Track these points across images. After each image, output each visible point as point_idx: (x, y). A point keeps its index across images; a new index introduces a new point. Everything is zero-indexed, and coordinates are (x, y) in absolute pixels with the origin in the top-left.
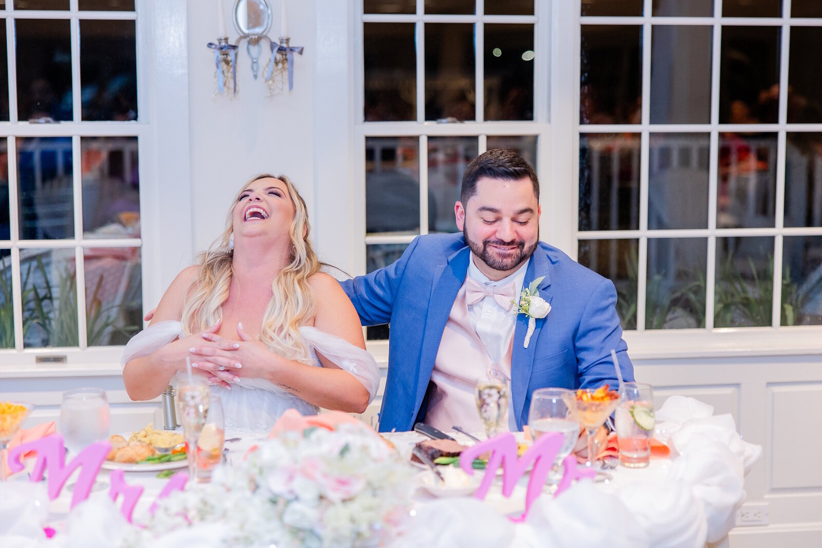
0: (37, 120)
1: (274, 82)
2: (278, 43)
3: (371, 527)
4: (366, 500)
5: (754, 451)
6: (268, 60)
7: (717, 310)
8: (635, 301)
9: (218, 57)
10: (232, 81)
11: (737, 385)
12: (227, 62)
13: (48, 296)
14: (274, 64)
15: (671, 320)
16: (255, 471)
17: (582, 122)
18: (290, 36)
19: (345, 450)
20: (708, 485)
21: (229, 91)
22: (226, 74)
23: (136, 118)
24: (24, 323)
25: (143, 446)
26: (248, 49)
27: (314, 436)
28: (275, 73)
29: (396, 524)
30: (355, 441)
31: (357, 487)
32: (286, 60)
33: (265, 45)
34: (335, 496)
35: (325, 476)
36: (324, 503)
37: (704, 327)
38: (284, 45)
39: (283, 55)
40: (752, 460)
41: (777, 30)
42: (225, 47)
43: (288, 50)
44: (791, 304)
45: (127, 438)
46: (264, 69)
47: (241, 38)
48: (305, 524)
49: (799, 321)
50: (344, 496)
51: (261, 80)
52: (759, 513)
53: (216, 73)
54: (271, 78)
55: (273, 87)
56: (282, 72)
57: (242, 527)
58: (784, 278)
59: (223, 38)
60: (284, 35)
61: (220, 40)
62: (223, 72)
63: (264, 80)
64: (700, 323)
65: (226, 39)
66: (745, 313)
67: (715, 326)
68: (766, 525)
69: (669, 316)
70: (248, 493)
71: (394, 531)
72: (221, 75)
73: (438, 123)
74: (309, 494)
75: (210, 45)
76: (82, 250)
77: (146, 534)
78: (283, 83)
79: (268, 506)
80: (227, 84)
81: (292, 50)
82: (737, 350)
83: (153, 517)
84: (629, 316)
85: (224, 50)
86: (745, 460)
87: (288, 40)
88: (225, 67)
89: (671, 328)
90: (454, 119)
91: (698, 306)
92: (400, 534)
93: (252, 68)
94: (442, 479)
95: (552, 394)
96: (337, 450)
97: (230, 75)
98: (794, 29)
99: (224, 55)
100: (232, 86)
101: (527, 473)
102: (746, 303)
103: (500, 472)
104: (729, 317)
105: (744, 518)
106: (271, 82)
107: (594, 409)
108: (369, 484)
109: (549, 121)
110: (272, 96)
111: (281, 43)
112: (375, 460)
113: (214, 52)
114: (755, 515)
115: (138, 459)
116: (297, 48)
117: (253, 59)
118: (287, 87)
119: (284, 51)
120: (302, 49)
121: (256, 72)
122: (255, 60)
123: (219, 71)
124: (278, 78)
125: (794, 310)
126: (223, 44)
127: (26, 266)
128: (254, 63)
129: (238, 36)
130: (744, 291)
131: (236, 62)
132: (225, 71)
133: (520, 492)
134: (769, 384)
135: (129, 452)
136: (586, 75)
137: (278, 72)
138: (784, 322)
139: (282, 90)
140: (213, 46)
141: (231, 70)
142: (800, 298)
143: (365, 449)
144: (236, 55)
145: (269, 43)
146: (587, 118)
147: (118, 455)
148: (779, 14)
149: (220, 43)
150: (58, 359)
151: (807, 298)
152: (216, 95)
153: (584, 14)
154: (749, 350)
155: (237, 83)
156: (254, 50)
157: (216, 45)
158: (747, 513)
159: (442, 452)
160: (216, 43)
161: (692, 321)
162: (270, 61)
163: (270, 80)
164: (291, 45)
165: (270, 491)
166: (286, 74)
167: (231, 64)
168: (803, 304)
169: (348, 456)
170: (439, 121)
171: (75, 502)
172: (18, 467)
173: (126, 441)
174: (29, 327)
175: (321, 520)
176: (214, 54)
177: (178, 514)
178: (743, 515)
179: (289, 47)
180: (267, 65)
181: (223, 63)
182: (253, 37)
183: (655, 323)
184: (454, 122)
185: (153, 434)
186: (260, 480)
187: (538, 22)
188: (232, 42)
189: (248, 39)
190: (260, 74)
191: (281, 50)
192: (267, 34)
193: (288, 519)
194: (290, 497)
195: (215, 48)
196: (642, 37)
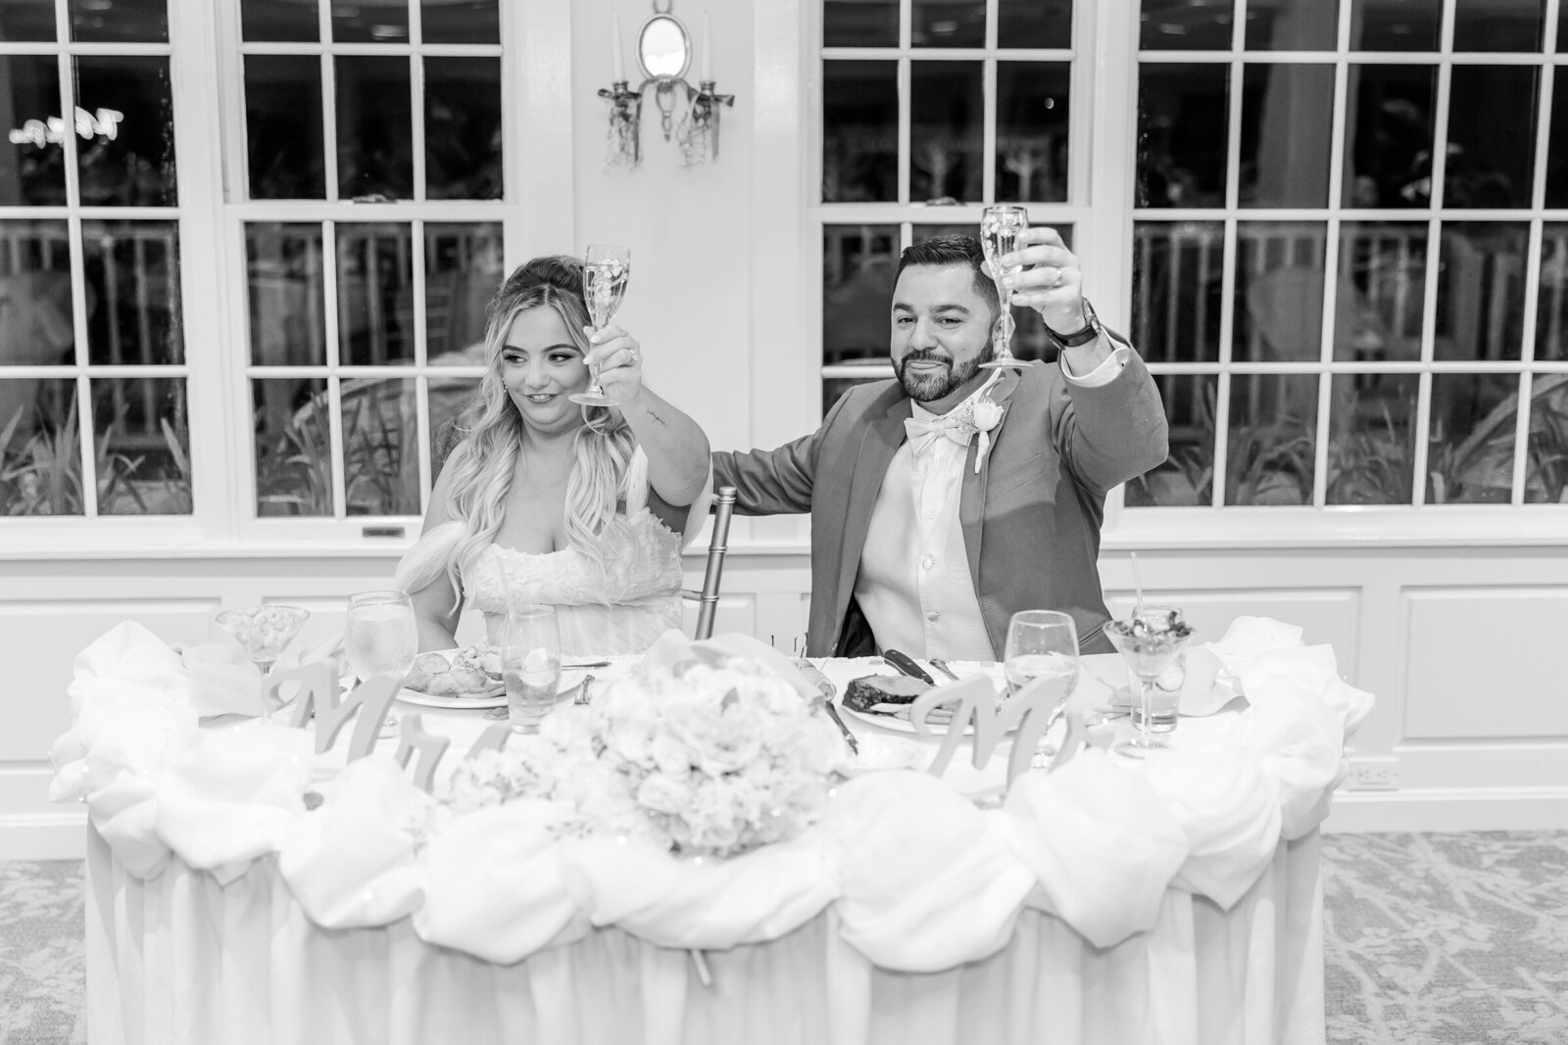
0: (364, 198)
1: (691, 145)
2: (699, 89)
3: (765, 812)
4: (761, 773)
5: (1362, 702)
6: (684, 114)
7: (1331, 482)
8: (1211, 464)
9: (612, 109)
10: (632, 144)
11: (1358, 588)
12: (626, 117)
13: (384, 443)
14: (694, 120)
15: (1262, 491)
16: (604, 723)
17: (1138, 205)
18: (715, 80)
19: (730, 699)
20: (1288, 756)
21: (629, 158)
22: (624, 134)
23: (500, 196)
24: (348, 483)
25: (468, 672)
26: (657, 98)
27: (688, 675)
28: (694, 133)
29: (806, 809)
30: (746, 685)
31: (746, 755)
32: (709, 113)
33: (680, 92)
34: (712, 767)
35: (700, 737)
36: (696, 775)
37: (1312, 504)
38: (707, 93)
39: (705, 107)
40: (1361, 715)
41: (1432, 70)
42: (622, 94)
43: (712, 99)
44: (1443, 473)
45: (450, 660)
46: (679, 127)
47: (647, 82)
48: (668, 807)
49: (1455, 495)
50: (729, 768)
51: (674, 142)
52: (1385, 772)
53: (610, 132)
54: (689, 140)
55: (689, 153)
56: (703, 131)
57: (578, 806)
58: (1432, 431)
59: (620, 82)
60: (707, 78)
61: (616, 85)
62: (620, 131)
63: (678, 143)
64: (1306, 498)
65: (625, 84)
66: (1372, 482)
67: (1328, 502)
68: (1395, 790)
69: (1262, 486)
70: (591, 756)
71: (802, 819)
72: (617, 137)
73: (929, 205)
74: (676, 764)
75: (602, 92)
76: (425, 382)
77: (442, 812)
78: (705, 147)
79: (618, 777)
80: (626, 148)
81: (718, 99)
82: (1358, 538)
83: (452, 788)
84: (1201, 486)
85: (621, 99)
86: (1348, 717)
87: (712, 86)
88: (624, 123)
89: (1263, 504)
90: (952, 200)
91: (1304, 472)
92: (811, 823)
93: (663, 124)
94: (856, 751)
95: (1039, 619)
96: (719, 699)
97: (630, 135)
98: (1457, 70)
99: (621, 106)
100: (632, 150)
101: (1010, 733)
102: (1376, 468)
103: (970, 730)
104: (1349, 489)
105: (1362, 779)
106: (687, 146)
107: (1151, 649)
108: (764, 748)
109: (1090, 203)
110: (689, 165)
111: (703, 89)
112: (775, 713)
113: (607, 103)
114: (1379, 775)
115: (460, 690)
116: (726, 96)
117: (663, 112)
118: (709, 153)
119: (707, 102)
120: (733, 98)
121: (669, 130)
122: (667, 115)
123: (615, 129)
124: (698, 139)
125: (1445, 481)
126: (621, 91)
127: (353, 404)
128: (665, 117)
129: (642, 80)
130: (1373, 452)
131: (638, 116)
132: (624, 129)
133: (998, 764)
134: (1405, 588)
135: (448, 681)
136: (1146, 136)
137: (700, 131)
138: (1430, 499)
139: (703, 156)
140: (606, 94)
141: (632, 128)
142: (1457, 462)
143: (761, 696)
144: (639, 107)
145: (686, 89)
146: (1146, 199)
147: (433, 684)
148: (1435, 47)
149: (616, 90)
150: (393, 532)
151: (1468, 462)
152: (609, 164)
153: (1144, 46)
154: (1376, 538)
155: (640, 146)
156: (666, 99)
157: (611, 93)
158: (1367, 772)
159: (886, 694)
160: (611, 89)
161: (1296, 493)
162: (686, 115)
163: (685, 142)
164: (718, 91)
165: (620, 755)
166: (708, 134)
167: (631, 120)
168: (1460, 470)
169: (733, 707)
170: (930, 202)
171: (352, 757)
172: (275, 703)
173: (447, 662)
174: (357, 487)
175: (691, 802)
176: (609, 106)
177: (488, 784)
178: (1361, 775)
179: (713, 95)
180: (683, 121)
181: (621, 119)
182: (665, 81)
183: (1239, 498)
184: (951, 204)
185: (487, 652)
186: (607, 739)
187: (1075, 58)
188: (633, 88)
189: (657, 83)
190: (673, 134)
191: (702, 99)
192: (685, 75)
193: (644, 798)
194: (650, 765)
195: (609, 97)
196: (1229, 81)
